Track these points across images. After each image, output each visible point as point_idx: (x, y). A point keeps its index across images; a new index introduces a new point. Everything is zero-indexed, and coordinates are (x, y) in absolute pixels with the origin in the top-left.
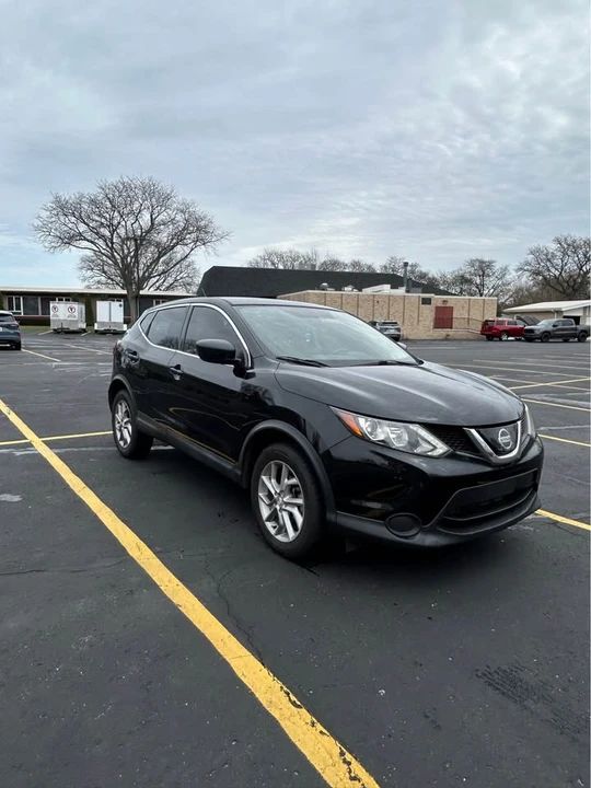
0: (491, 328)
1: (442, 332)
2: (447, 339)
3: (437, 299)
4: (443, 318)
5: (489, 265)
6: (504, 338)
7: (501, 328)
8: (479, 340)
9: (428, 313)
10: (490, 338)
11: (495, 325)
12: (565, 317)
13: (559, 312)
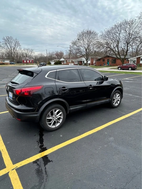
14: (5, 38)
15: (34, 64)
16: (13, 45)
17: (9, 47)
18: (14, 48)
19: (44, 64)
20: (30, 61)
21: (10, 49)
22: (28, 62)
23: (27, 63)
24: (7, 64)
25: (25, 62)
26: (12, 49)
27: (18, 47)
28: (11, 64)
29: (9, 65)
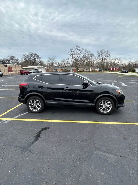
0: (22, 72)
1: (10, 73)
2: (12, 75)
3: (8, 65)
4: (10, 70)
5: (14, 57)
6: (25, 74)
7: (24, 72)
8: (19, 75)
9: (6, 69)
10: (22, 74)
11: (23, 71)
12: (35, 69)
13: (34, 68)
14: (99, 51)
15: (119, 71)
16: (104, 56)
17: (101, 58)
18: (105, 59)
19: (125, 71)
20: (116, 68)
21: (102, 60)
22: (114, 69)
23: (113, 71)
24: (96, 71)
25: (112, 69)
26: (103, 59)
27: (108, 58)
28: (100, 71)
29: (98, 72)
